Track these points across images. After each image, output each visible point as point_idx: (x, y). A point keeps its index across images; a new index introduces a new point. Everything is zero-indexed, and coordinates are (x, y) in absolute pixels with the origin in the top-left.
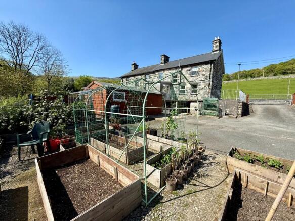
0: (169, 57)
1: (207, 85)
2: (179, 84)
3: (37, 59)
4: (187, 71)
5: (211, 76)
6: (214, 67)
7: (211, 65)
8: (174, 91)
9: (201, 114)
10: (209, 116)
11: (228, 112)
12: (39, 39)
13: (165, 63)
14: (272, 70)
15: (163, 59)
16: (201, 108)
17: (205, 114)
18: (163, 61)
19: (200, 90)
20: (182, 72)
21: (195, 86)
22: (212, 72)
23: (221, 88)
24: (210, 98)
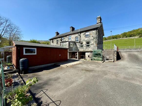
0: (74, 28)
1: (95, 42)
2: (80, 42)
3: (6, 31)
4: (84, 34)
5: (97, 37)
6: (98, 32)
7: (96, 30)
8: (77, 46)
9: (92, 60)
10: (96, 61)
11: (108, 58)
12: (7, 21)
13: (72, 31)
14: (125, 35)
15: (71, 29)
16: (92, 56)
17: (94, 60)
18: (71, 30)
19: (91, 45)
20: (81, 35)
21: (88, 43)
22: (97, 34)
23: (103, 44)
24: (97, 50)
